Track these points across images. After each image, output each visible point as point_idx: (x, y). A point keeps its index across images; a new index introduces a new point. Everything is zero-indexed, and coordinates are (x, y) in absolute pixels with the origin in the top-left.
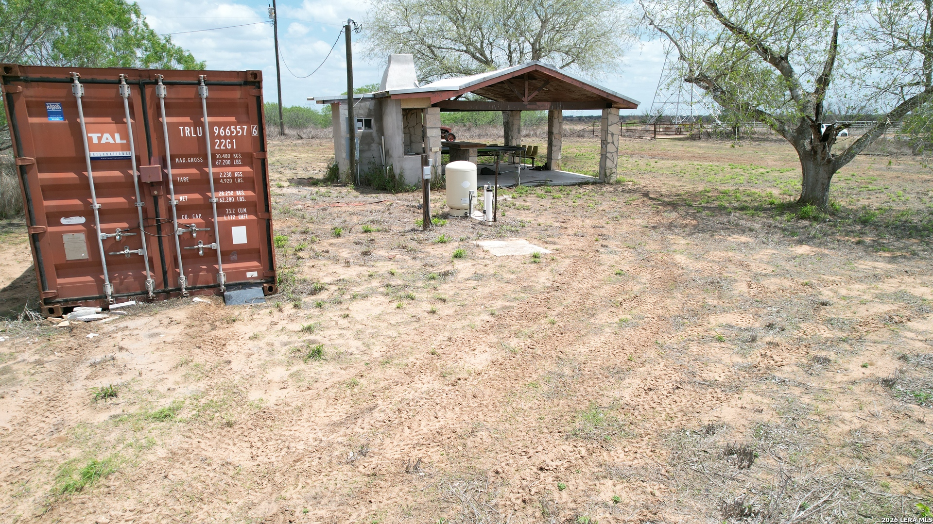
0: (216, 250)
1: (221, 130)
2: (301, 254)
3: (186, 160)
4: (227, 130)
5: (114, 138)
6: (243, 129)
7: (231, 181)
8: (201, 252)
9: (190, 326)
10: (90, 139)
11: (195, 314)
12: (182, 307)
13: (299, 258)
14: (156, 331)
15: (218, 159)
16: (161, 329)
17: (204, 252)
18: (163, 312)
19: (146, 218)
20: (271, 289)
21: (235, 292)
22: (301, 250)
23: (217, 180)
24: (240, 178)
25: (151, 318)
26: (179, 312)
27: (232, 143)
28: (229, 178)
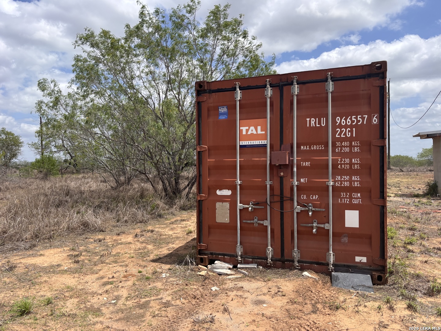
0: (328, 230)
1: (343, 120)
2: (410, 247)
3: (310, 147)
4: (348, 120)
5: (256, 130)
6: (363, 118)
7: (348, 167)
8: (314, 230)
9: (293, 302)
10: (241, 131)
11: (301, 289)
12: (292, 278)
13: (409, 251)
14: (262, 298)
15: (338, 147)
16: (267, 298)
17: (317, 231)
18: (275, 280)
19: (272, 195)
20: (380, 278)
21: (343, 274)
22: (410, 243)
23: (335, 166)
24: (357, 164)
25: (264, 284)
26: (288, 284)
27: (351, 131)
28: (347, 164)
